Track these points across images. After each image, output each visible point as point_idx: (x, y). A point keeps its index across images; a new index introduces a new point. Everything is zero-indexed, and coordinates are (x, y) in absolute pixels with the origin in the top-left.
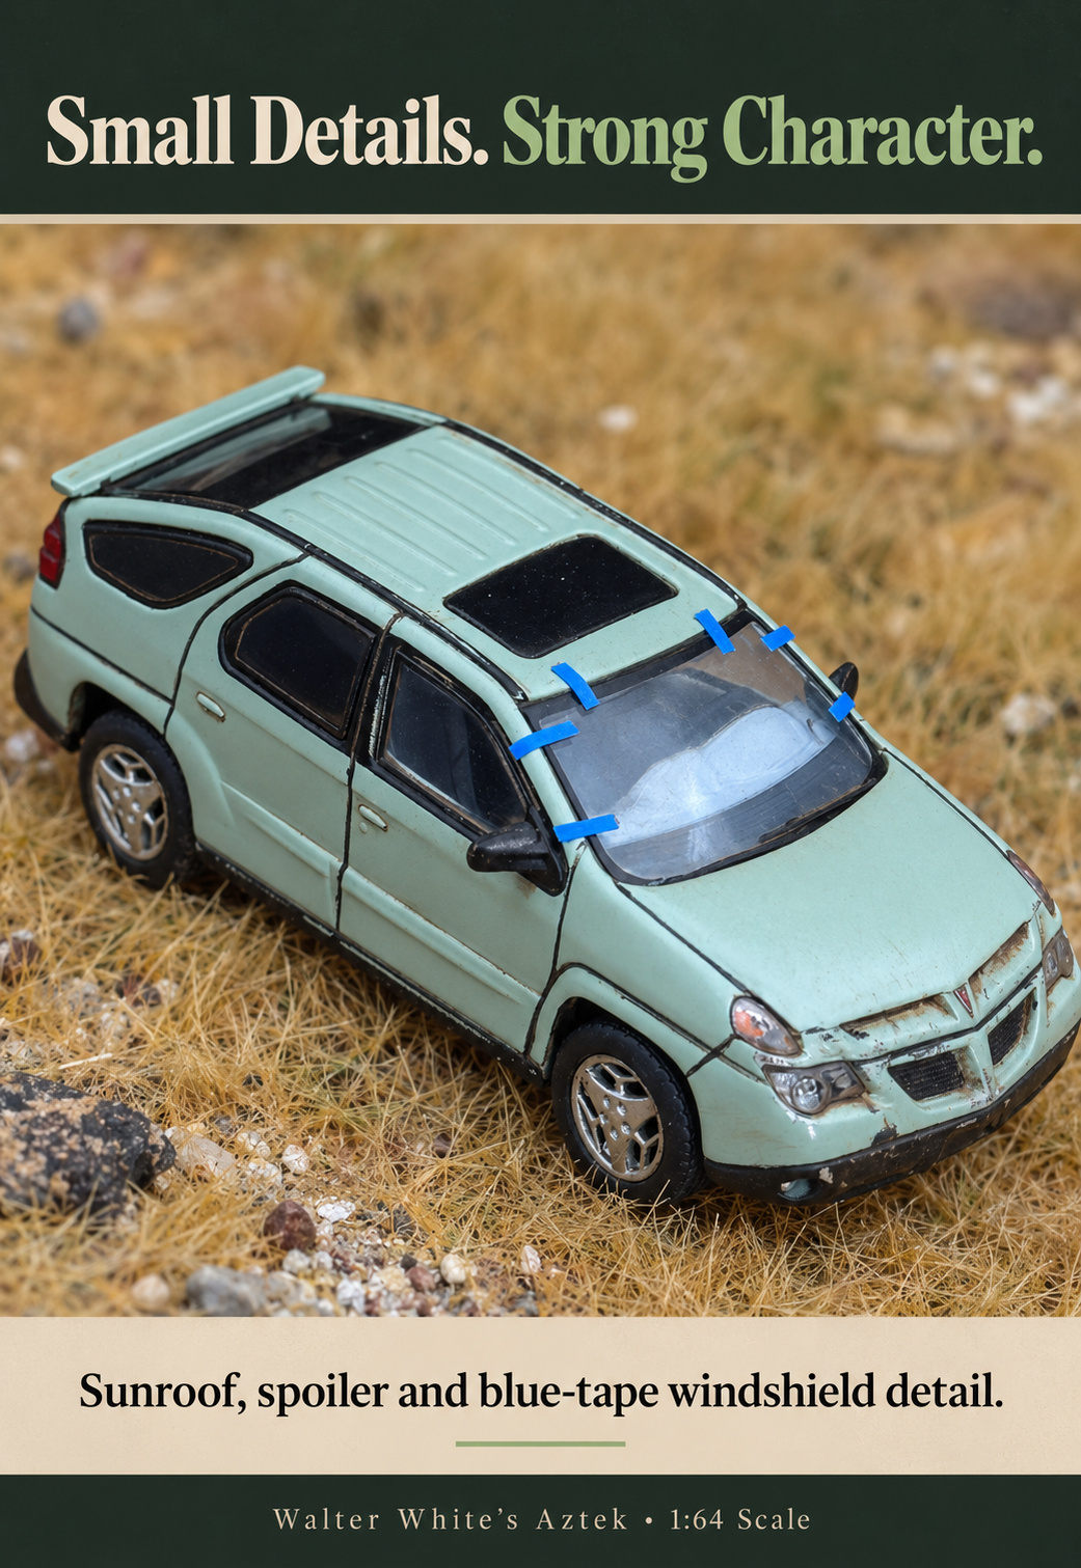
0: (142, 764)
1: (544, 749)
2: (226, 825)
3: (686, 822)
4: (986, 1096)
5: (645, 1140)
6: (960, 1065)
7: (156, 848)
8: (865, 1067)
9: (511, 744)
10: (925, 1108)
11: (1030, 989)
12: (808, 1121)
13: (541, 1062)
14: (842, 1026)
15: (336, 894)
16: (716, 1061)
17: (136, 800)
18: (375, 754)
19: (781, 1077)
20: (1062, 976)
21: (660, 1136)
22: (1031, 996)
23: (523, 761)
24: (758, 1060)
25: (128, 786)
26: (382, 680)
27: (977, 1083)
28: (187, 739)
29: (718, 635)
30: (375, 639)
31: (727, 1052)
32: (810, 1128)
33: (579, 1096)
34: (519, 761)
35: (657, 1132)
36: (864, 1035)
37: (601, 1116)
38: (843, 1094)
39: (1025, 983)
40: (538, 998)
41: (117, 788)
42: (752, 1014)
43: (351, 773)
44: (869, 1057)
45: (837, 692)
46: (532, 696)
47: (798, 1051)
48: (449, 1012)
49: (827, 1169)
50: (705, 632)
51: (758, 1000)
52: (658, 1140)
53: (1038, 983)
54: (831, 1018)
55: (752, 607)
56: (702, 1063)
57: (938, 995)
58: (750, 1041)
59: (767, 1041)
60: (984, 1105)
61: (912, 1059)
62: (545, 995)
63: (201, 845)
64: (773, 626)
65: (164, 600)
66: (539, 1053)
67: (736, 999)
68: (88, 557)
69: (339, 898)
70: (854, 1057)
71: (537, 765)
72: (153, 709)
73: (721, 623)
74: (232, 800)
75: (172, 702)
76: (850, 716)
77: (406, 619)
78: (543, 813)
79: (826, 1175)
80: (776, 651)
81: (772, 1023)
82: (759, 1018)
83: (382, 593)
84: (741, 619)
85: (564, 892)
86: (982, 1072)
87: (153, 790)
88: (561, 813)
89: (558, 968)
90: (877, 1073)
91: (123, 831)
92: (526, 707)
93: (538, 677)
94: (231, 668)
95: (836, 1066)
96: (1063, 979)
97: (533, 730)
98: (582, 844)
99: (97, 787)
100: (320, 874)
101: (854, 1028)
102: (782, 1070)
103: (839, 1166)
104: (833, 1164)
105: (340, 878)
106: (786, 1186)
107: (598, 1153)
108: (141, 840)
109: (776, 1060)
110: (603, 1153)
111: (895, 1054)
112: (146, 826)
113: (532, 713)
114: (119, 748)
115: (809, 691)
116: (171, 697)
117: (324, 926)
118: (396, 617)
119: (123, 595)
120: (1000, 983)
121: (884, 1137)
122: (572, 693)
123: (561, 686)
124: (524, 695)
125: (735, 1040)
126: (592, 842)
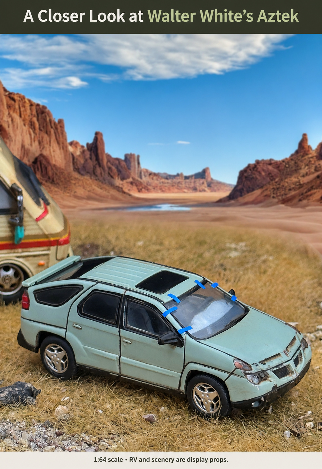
0: (59, 347)
1: (170, 313)
2: (85, 356)
3: (206, 327)
4: (296, 375)
5: (215, 403)
6: (288, 369)
7: (65, 370)
8: (267, 371)
9: (162, 314)
10: (283, 380)
11: (300, 350)
12: (257, 386)
13: (183, 390)
14: (260, 362)
15: (119, 364)
16: (232, 376)
17: (58, 358)
18: (125, 326)
19: (248, 376)
20: (306, 348)
21: (219, 401)
22: (300, 352)
23: (166, 317)
24: (243, 373)
25: (56, 354)
26: (124, 307)
27: (293, 373)
28: (71, 337)
29: (201, 285)
30: (121, 298)
31: (234, 372)
32: (258, 388)
33: (195, 395)
34: (165, 317)
35: (219, 400)
36: (265, 364)
37: (202, 399)
38: (263, 379)
39: (298, 349)
40: (180, 374)
41: (52, 355)
42: (239, 362)
43: (119, 332)
44: (268, 369)
45: (231, 295)
46: (165, 302)
47: (251, 369)
48: (155, 385)
49: (263, 397)
50: (198, 285)
52: (219, 402)
53: (301, 349)
54: (257, 361)
55: (206, 279)
56: (229, 377)
57: (279, 353)
58: (240, 369)
59: (244, 368)
60: (295, 377)
61: (277, 368)
62: (182, 373)
63: (78, 364)
64: (213, 283)
65: (59, 304)
66: (183, 388)
67: (234, 360)
68: (36, 300)
69: (120, 365)
70: (264, 369)
71: (169, 317)
72: (61, 332)
73: (201, 283)
74: (86, 349)
75: (66, 329)
76: (236, 300)
77: (128, 291)
78: (174, 328)
80: (215, 288)
81: (244, 364)
82: (241, 363)
83: (121, 287)
84: (205, 282)
85: (184, 346)
86: (294, 370)
87: (63, 353)
88: (178, 327)
89: (185, 364)
90: (270, 373)
91: (55, 367)
92: (164, 304)
93: (165, 297)
94: (81, 315)
95: (260, 372)
96: (306, 349)
97: (167, 309)
98: (185, 334)
99: (46, 357)
100: (114, 360)
101: (263, 362)
102: (249, 374)
103: (265, 396)
104: (264, 396)
105: (119, 360)
106: (253, 404)
107: (202, 408)
108: (60, 368)
109: (247, 372)
110: (203, 408)
111: (273, 368)
112: (62, 364)
113: (166, 306)
114: (52, 345)
115: (225, 296)
116: (66, 328)
117: (116, 374)
118: (125, 291)
119: (48, 306)
120: (293, 349)
121: (275, 387)
123: (171, 299)
124: (163, 302)
125: (237, 369)
126: (187, 332)
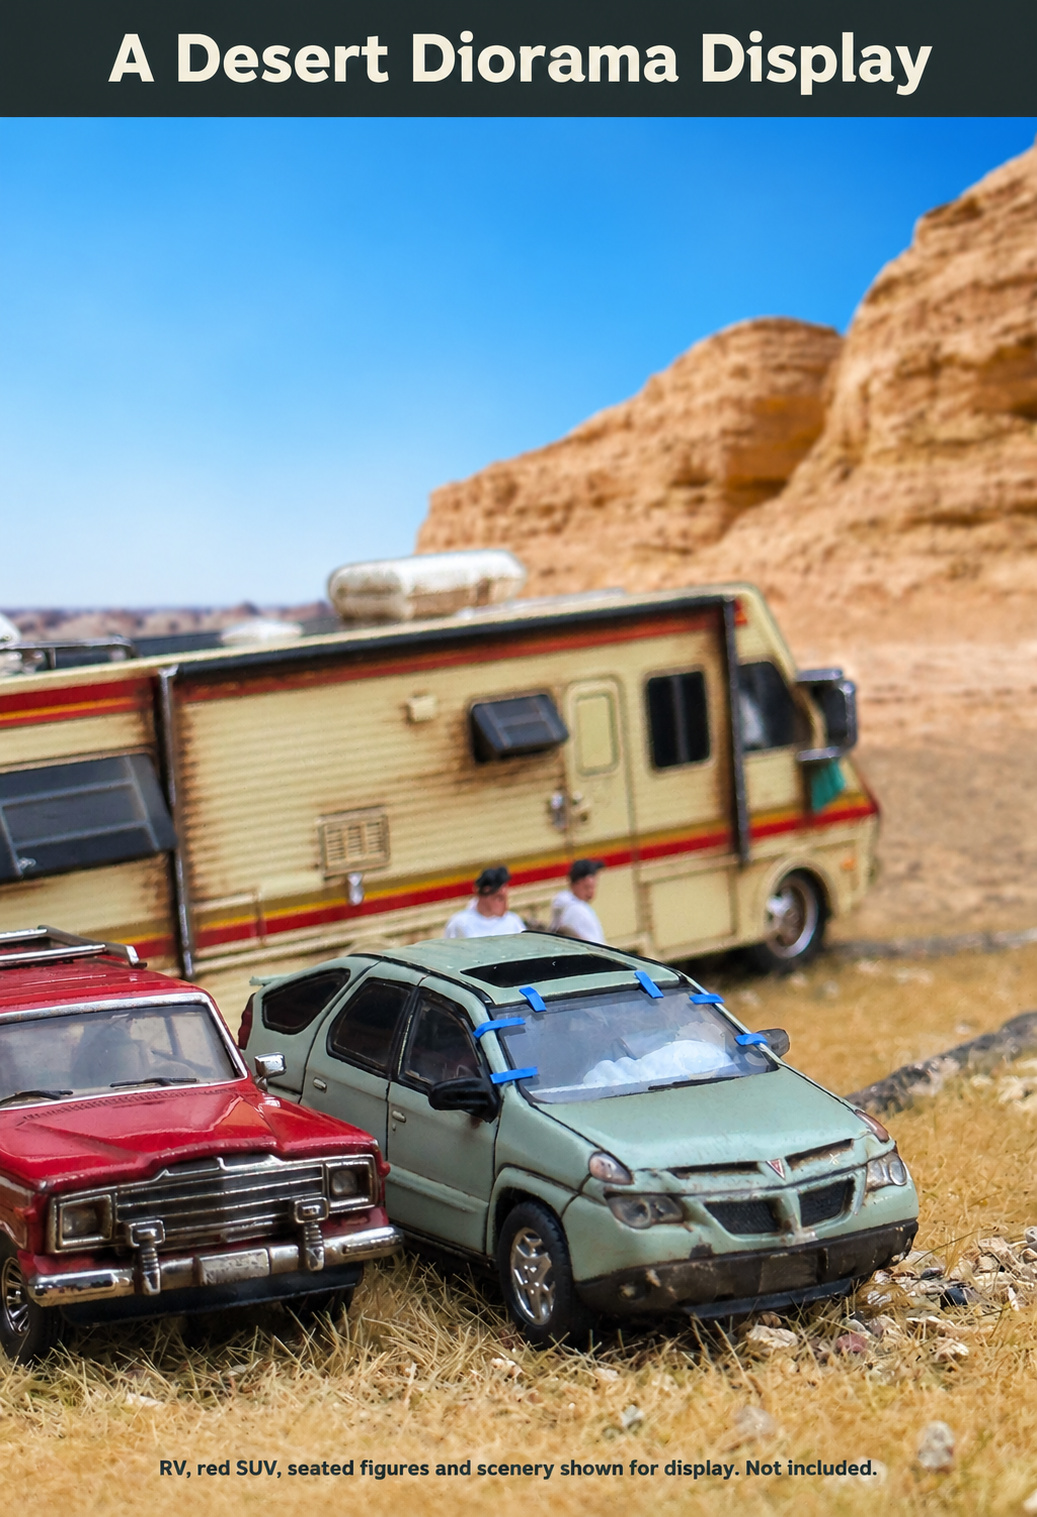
51: (609, 1154)
79: (652, 1275)
122: (528, 1002)
